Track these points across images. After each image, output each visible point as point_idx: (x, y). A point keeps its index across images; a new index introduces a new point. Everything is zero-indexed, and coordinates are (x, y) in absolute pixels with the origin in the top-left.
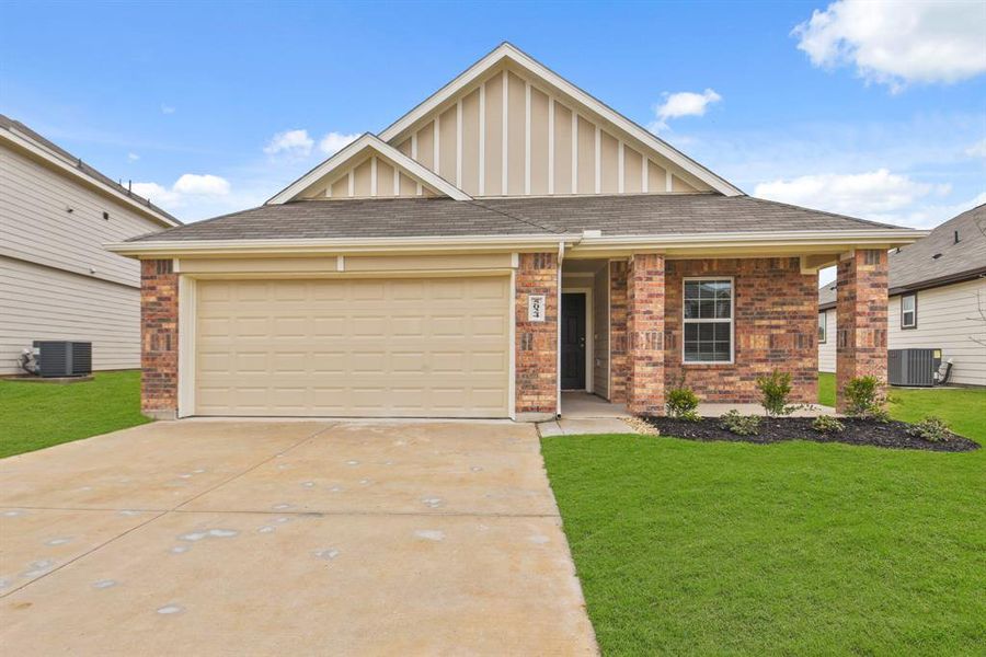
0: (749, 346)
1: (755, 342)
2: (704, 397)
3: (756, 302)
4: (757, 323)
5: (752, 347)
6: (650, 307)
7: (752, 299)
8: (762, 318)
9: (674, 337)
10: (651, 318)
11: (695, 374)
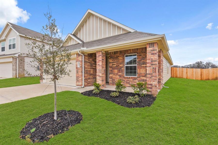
0: (140, 72)
1: (142, 71)
2: (129, 85)
3: (142, 60)
4: (142, 66)
5: (141, 72)
6: (99, 63)
7: (141, 59)
8: (144, 64)
9: (122, 70)
10: (99, 66)
11: (127, 79)
